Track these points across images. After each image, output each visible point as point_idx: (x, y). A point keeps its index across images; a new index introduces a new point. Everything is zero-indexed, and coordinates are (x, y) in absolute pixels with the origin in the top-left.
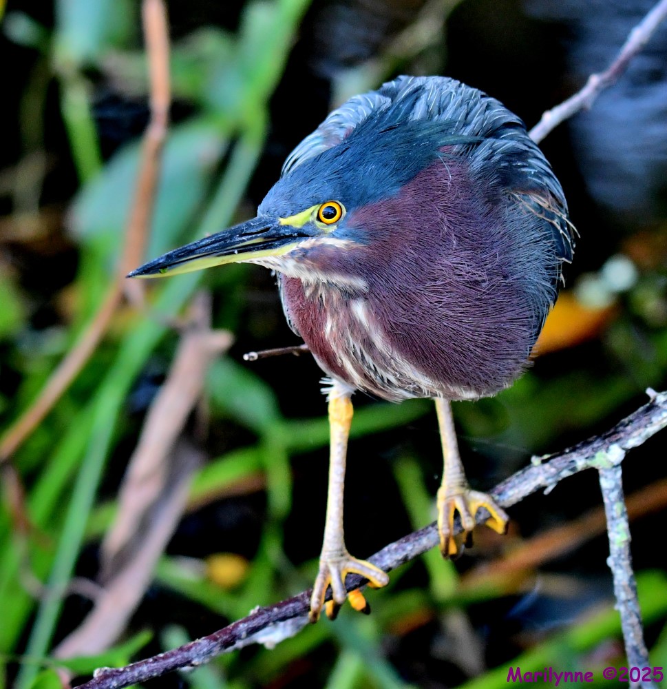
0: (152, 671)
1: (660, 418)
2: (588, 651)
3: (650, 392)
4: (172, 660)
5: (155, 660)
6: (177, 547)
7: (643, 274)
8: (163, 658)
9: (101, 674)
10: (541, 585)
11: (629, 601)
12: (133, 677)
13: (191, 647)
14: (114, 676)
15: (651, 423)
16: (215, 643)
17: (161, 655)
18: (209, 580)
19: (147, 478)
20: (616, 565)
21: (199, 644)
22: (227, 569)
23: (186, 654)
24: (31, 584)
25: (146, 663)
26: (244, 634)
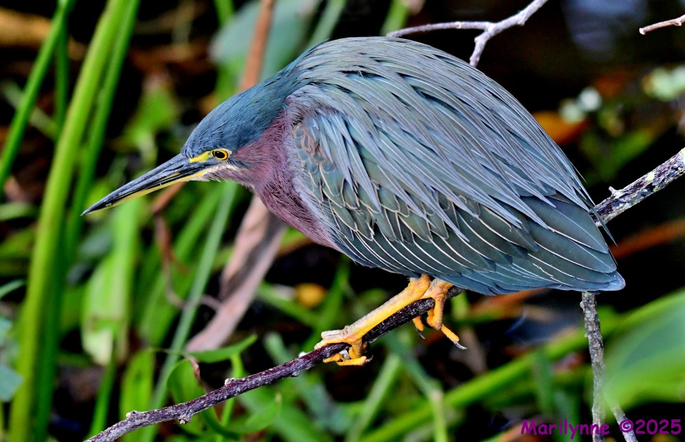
0: (265, 381)
1: (618, 208)
2: (558, 360)
3: (611, 188)
4: (278, 373)
5: (267, 373)
6: (275, 276)
7: (605, 101)
8: (272, 372)
9: (229, 383)
10: (528, 313)
11: (594, 332)
12: (251, 385)
13: (292, 364)
14: (238, 384)
15: (612, 210)
16: (308, 361)
17: (271, 369)
18: (297, 301)
19: (254, 229)
20: (585, 307)
21: (298, 361)
22: (310, 294)
23: (288, 369)
24: (174, 299)
25: (261, 375)
26: (328, 354)
